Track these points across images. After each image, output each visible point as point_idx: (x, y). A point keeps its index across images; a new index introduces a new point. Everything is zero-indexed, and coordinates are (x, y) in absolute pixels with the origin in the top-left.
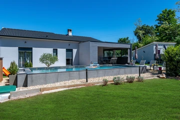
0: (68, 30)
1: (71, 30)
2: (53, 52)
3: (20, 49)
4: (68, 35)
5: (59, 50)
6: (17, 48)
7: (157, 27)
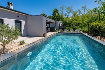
0: (9, 3)
7: (53, 15)
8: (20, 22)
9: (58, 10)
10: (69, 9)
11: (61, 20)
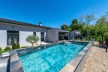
0: (40, 23)
1: (41, 23)
2: (34, 34)
3: (8, 31)
4: (40, 25)
5: (37, 33)
6: (6, 31)
7: (72, 25)
8: (43, 33)
9: (77, 20)
10: (88, 17)
11: (79, 29)
